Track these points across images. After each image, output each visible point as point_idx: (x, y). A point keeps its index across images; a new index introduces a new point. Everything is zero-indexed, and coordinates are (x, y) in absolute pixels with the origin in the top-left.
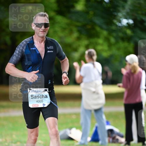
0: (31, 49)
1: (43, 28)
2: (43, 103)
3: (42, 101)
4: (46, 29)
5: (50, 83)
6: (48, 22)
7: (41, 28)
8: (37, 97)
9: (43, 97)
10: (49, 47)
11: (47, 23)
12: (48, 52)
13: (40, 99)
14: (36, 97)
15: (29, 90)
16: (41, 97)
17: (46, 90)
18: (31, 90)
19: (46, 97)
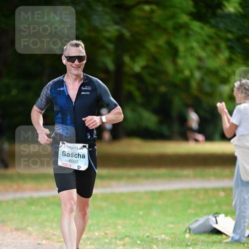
0: (59, 89)
1: (77, 62)
2: (79, 164)
3: (77, 162)
4: (81, 63)
7: (73, 62)
8: (70, 155)
9: (79, 156)
10: (84, 87)
11: (82, 55)
12: (82, 93)
13: (74, 158)
14: (68, 155)
15: (61, 144)
16: (76, 156)
18: (64, 144)
19: (84, 157)
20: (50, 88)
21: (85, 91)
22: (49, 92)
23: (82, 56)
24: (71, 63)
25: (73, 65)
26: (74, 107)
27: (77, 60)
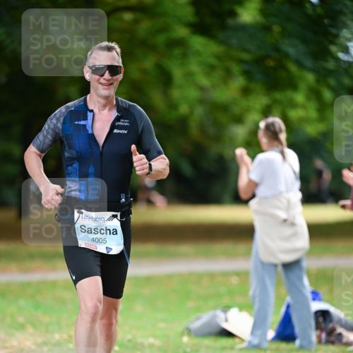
0: (76, 123)
1: (107, 75)
2: (108, 245)
3: (104, 241)
4: (115, 77)
5: (123, 200)
6: (118, 62)
7: (102, 76)
8: (93, 231)
9: (108, 231)
10: (119, 121)
11: (117, 64)
12: (115, 131)
13: (99, 236)
14: (90, 231)
15: (76, 215)
16: (102, 232)
17: (115, 216)
18: (82, 213)
19: (115, 232)
20: (62, 119)
21: (120, 128)
22: (60, 125)
23: (117, 67)
24: (97, 77)
25: (102, 80)
26: (101, 154)
27: (107, 72)
